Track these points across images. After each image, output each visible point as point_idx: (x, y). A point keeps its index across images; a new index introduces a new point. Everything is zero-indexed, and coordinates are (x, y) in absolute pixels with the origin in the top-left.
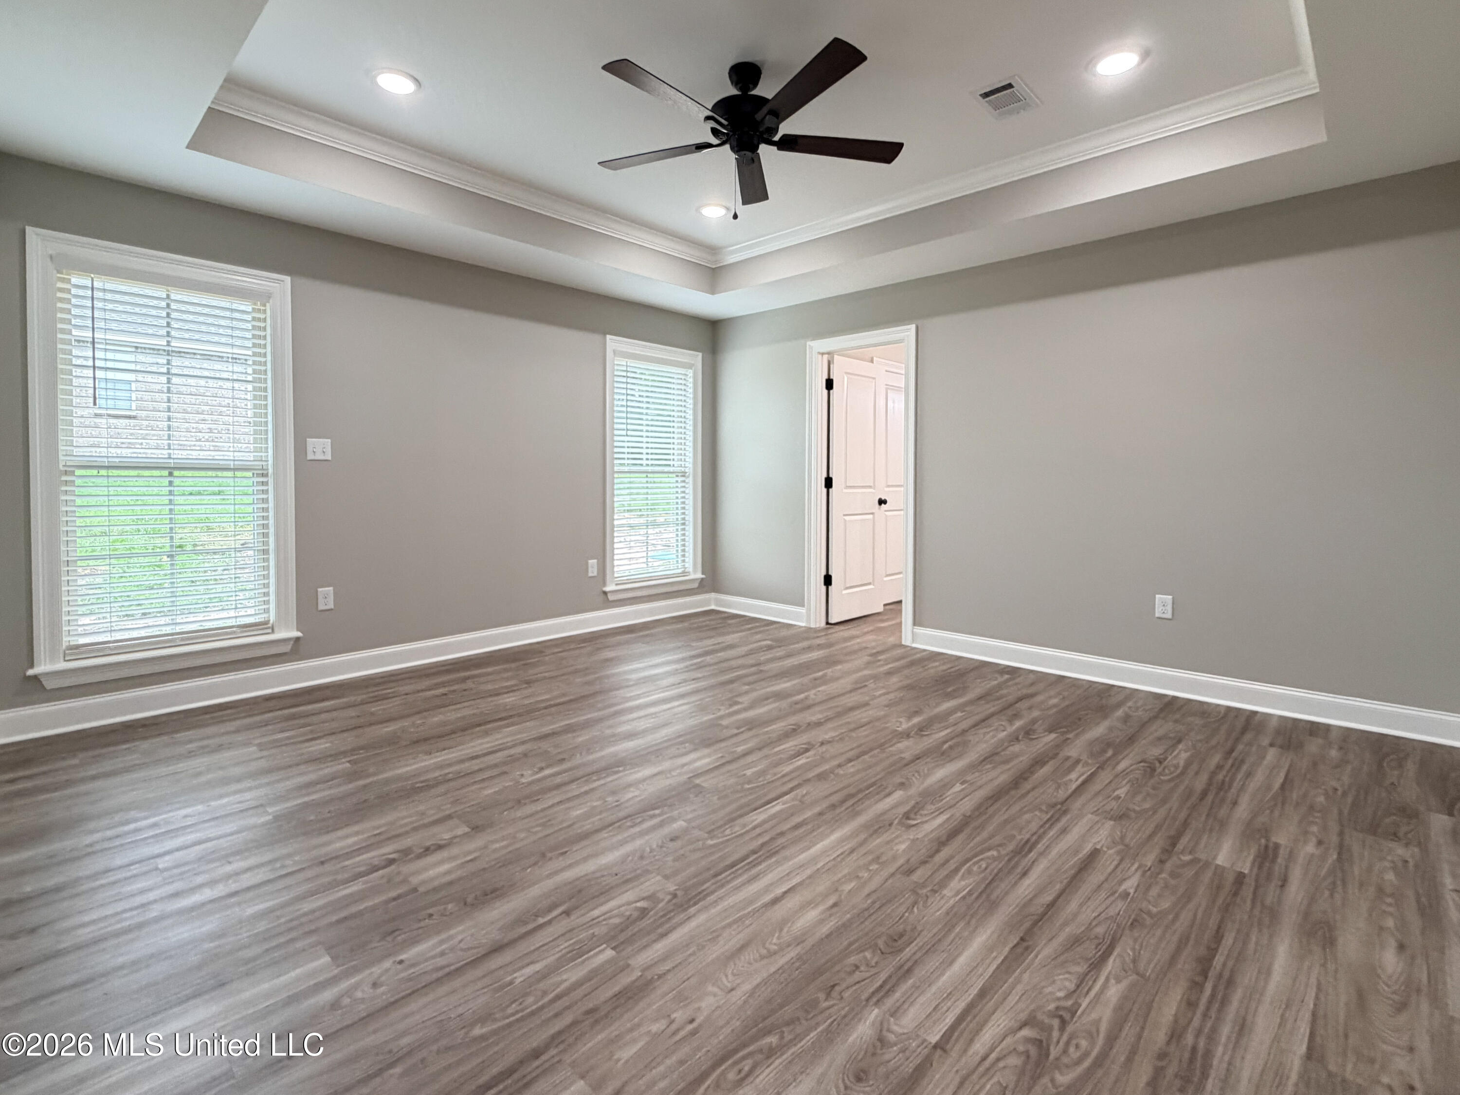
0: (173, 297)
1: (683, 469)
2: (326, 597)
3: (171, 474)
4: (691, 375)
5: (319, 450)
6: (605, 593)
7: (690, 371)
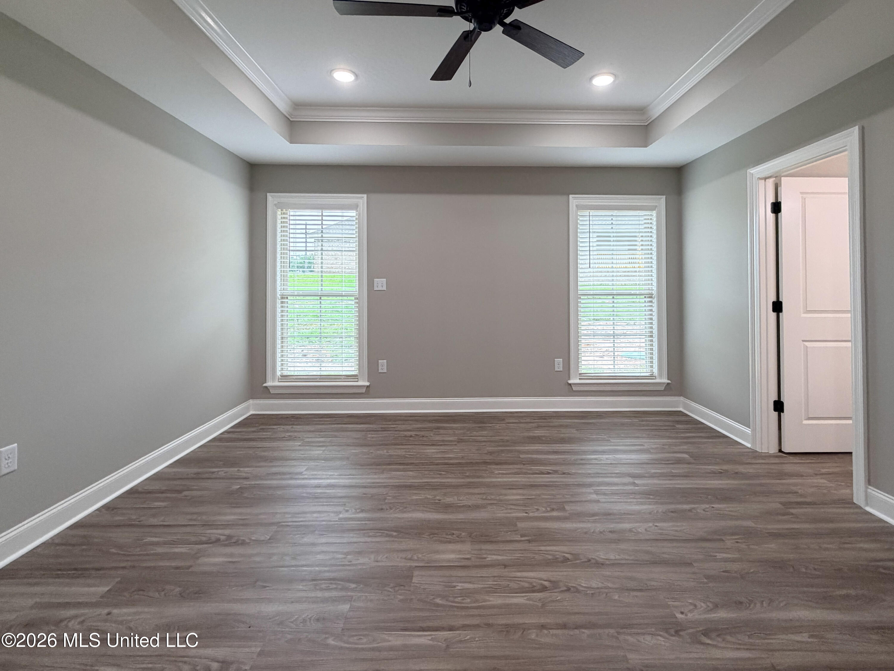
0: (324, 214)
1: (650, 291)
2: (383, 365)
3: (320, 298)
4: (655, 215)
5: (380, 285)
6: (570, 384)
7: (654, 212)
